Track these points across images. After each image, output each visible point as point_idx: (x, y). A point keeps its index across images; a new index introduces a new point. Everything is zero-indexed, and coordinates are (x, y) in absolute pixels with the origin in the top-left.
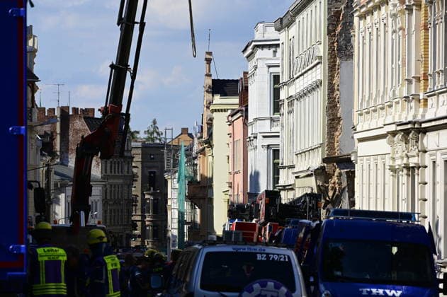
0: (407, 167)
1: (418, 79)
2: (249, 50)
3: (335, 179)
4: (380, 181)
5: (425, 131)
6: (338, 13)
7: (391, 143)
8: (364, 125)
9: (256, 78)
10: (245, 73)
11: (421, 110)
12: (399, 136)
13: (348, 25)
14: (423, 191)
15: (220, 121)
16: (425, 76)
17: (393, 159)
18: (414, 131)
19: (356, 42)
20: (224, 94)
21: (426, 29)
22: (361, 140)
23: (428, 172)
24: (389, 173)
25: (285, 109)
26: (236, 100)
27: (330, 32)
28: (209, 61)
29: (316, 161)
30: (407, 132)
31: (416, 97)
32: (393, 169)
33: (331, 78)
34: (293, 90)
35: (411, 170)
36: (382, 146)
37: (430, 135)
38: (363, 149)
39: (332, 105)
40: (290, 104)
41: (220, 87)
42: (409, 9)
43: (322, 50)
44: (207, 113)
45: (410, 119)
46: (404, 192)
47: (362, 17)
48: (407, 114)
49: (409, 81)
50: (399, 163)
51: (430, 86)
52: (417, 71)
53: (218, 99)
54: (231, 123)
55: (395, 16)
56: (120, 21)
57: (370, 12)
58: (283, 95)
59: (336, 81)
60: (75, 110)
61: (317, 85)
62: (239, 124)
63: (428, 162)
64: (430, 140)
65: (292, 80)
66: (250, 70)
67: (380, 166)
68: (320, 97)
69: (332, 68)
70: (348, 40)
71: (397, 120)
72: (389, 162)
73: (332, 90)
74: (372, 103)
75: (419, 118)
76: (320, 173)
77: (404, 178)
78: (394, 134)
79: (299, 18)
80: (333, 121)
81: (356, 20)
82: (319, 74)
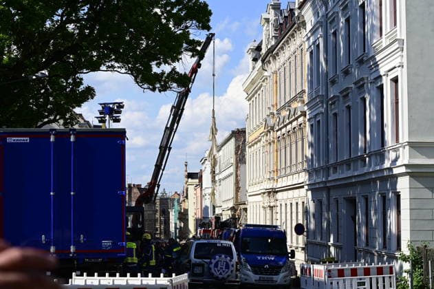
0: (270, 206)
1: (274, 171)
2: (203, 161)
3: (239, 211)
4: (258, 212)
5: (277, 192)
6: (239, 146)
7: (262, 197)
8: (251, 190)
9: (206, 172)
10: (201, 170)
11: (275, 184)
12: (266, 194)
13: (244, 150)
14: (276, 216)
15: (191, 189)
16: (277, 170)
17: (264, 203)
18: (273, 192)
19: (247, 157)
20: (192, 178)
21: (277, 151)
22: (249, 196)
23: (279, 208)
24: (262, 209)
25: (218, 184)
26: (197, 181)
27: (236, 154)
28: (186, 165)
29: (231, 204)
30: (269, 193)
31: (273, 179)
32: (264, 208)
33: (237, 171)
34: (221, 176)
35: (271, 208)
36: (259, 198)
37: (279, 193)
38: (250, 199)
39: (237, 182)
40: (220, 182)
41: (191, 176)
42: (270, 144)
43: (233, 160)
44: (186, 186)
45: (271, 187)
46: (268, 216)
47: (250, 147)
48: (269, 185)
49: (270, 172)
50: (266, 205)
51: (279, 174)
52: (273, 168)
53: (190, 180)
54: (195, 190)
55: (264, 146)
56: (160, 148)
57: (253, 145)
58: (217, 178)
59: (239, 172)
60: (134, 185)
61: (231, 174)
62: (199, 190)
63: (278, 204)
64: (279, 196)
65: (220, 172)
66: (203, 169)
67: (258, 206)
68: (232, 179)
69: (237, 167)
70: (244, 156)
71: (265, 188)
72: (262, 204)
73: (237, 176)
74: (254, 181)
75: (274, 187)
76: (233, 209)
77: (268, 211)
78: (264, 193)
79: (223, 148)
80: (237, 189)
81: (247, 148)
82: (232, 170)
